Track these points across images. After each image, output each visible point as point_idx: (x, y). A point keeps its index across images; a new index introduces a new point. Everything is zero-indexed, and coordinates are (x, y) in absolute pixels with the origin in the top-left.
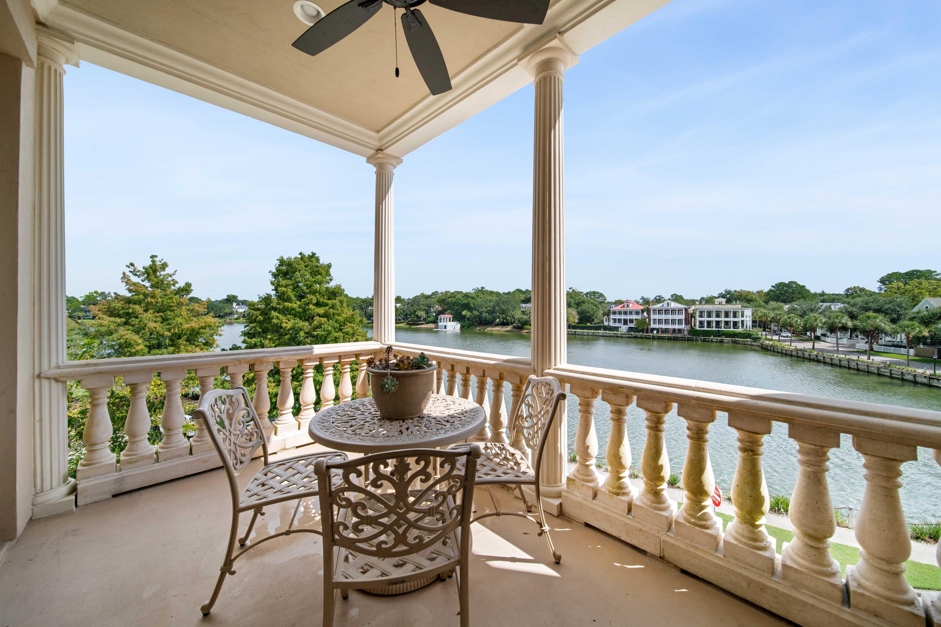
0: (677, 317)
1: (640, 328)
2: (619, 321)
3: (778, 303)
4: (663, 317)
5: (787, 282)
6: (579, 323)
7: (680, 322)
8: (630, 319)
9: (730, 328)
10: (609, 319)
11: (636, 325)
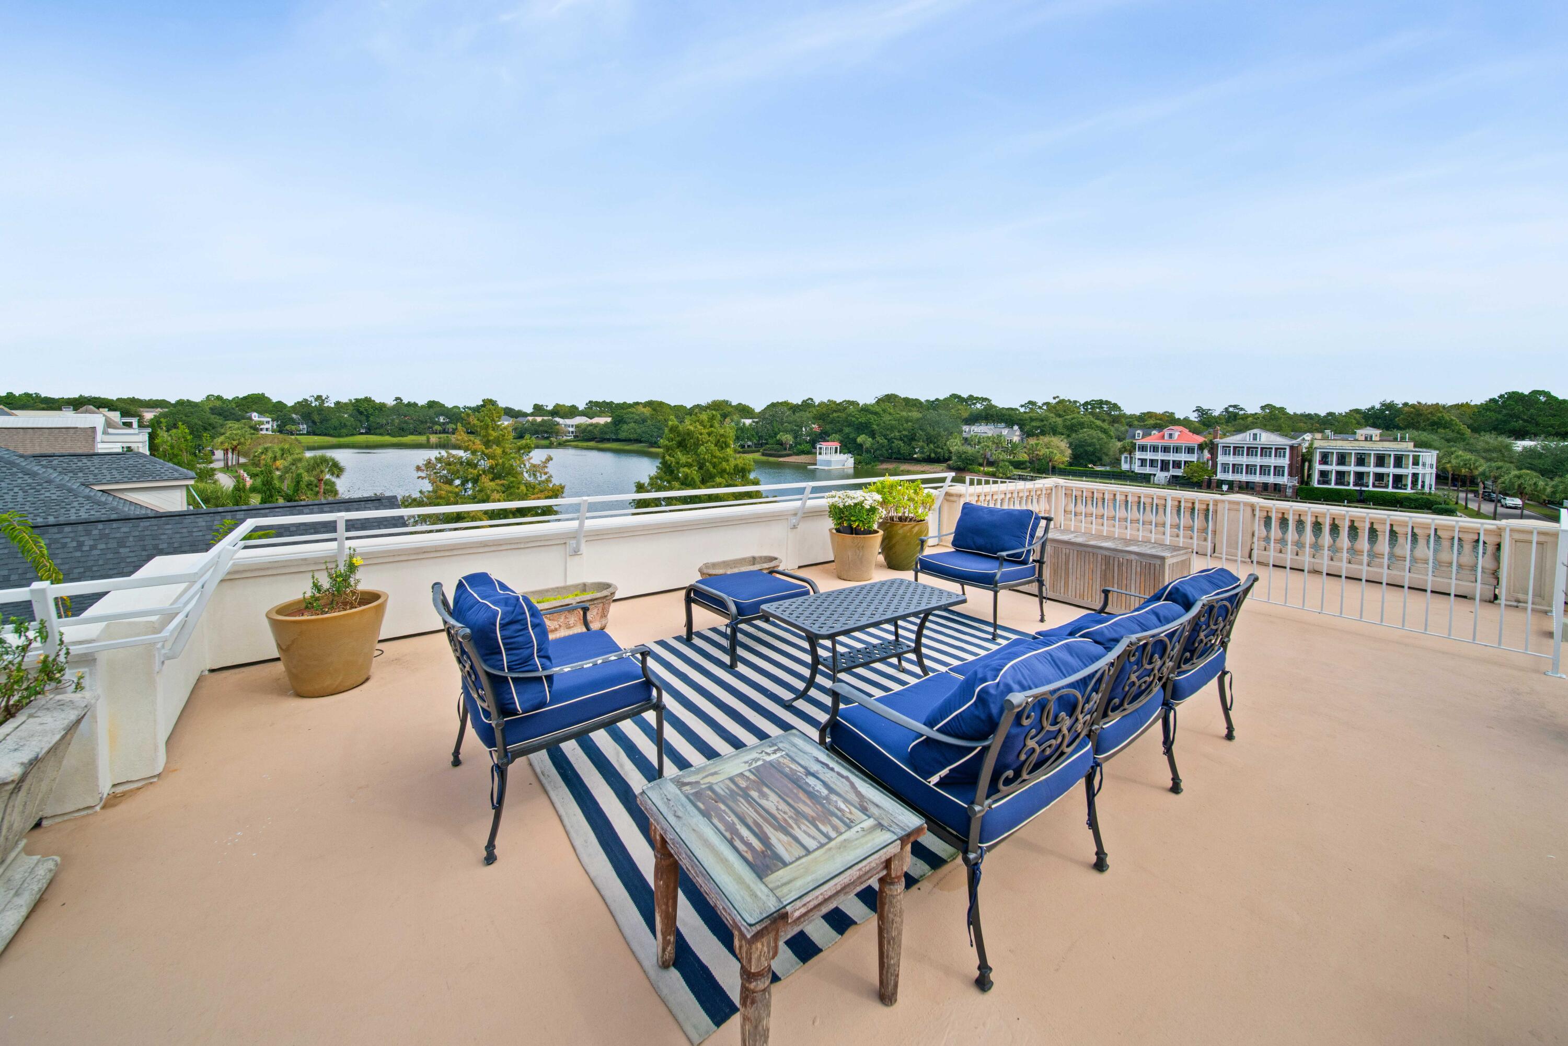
0: (1272, 461)
1: (1195, 480)
2: (1153, 463)
3: (1500, 439)
4: (1244, 460)
5: (1526, 393)
6: (1071, 464)
7: (1278, 471)
8: (1174, 461)
9: (1387, 486)
10: (1131, 458)
11: (1185, 472)
